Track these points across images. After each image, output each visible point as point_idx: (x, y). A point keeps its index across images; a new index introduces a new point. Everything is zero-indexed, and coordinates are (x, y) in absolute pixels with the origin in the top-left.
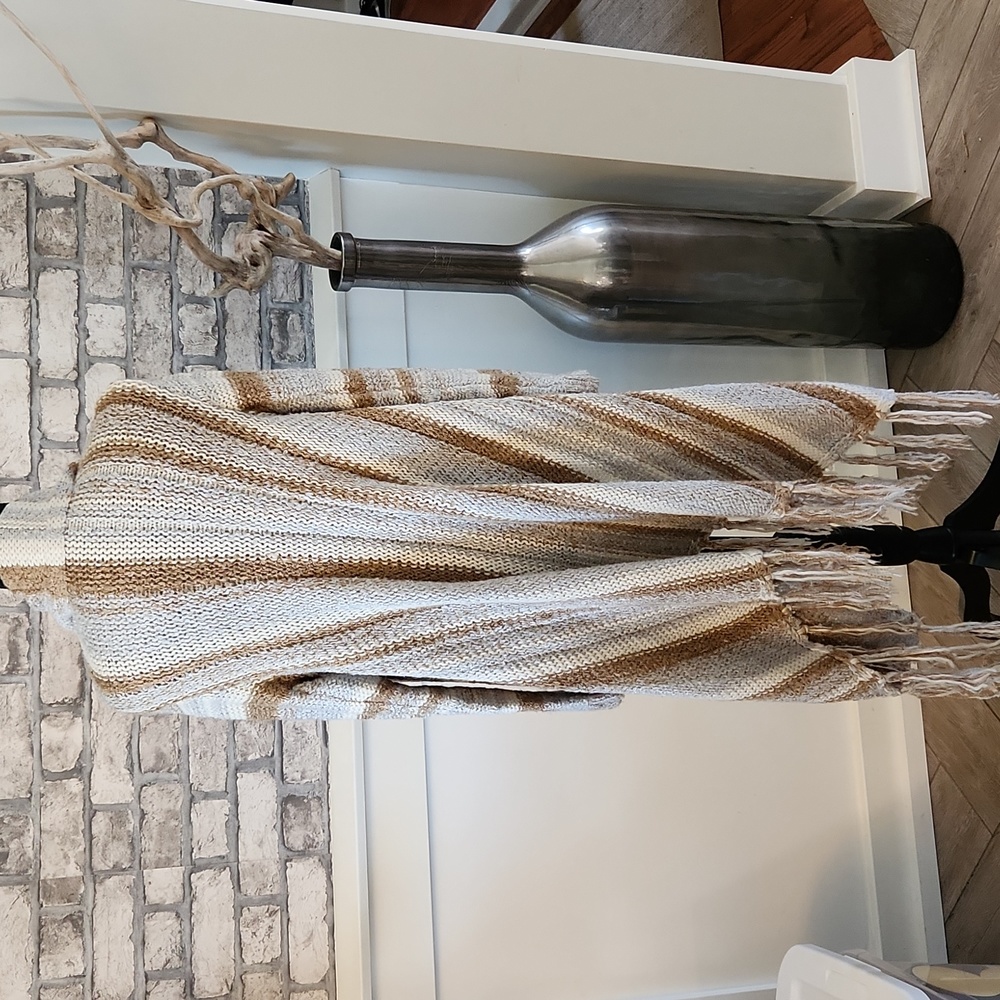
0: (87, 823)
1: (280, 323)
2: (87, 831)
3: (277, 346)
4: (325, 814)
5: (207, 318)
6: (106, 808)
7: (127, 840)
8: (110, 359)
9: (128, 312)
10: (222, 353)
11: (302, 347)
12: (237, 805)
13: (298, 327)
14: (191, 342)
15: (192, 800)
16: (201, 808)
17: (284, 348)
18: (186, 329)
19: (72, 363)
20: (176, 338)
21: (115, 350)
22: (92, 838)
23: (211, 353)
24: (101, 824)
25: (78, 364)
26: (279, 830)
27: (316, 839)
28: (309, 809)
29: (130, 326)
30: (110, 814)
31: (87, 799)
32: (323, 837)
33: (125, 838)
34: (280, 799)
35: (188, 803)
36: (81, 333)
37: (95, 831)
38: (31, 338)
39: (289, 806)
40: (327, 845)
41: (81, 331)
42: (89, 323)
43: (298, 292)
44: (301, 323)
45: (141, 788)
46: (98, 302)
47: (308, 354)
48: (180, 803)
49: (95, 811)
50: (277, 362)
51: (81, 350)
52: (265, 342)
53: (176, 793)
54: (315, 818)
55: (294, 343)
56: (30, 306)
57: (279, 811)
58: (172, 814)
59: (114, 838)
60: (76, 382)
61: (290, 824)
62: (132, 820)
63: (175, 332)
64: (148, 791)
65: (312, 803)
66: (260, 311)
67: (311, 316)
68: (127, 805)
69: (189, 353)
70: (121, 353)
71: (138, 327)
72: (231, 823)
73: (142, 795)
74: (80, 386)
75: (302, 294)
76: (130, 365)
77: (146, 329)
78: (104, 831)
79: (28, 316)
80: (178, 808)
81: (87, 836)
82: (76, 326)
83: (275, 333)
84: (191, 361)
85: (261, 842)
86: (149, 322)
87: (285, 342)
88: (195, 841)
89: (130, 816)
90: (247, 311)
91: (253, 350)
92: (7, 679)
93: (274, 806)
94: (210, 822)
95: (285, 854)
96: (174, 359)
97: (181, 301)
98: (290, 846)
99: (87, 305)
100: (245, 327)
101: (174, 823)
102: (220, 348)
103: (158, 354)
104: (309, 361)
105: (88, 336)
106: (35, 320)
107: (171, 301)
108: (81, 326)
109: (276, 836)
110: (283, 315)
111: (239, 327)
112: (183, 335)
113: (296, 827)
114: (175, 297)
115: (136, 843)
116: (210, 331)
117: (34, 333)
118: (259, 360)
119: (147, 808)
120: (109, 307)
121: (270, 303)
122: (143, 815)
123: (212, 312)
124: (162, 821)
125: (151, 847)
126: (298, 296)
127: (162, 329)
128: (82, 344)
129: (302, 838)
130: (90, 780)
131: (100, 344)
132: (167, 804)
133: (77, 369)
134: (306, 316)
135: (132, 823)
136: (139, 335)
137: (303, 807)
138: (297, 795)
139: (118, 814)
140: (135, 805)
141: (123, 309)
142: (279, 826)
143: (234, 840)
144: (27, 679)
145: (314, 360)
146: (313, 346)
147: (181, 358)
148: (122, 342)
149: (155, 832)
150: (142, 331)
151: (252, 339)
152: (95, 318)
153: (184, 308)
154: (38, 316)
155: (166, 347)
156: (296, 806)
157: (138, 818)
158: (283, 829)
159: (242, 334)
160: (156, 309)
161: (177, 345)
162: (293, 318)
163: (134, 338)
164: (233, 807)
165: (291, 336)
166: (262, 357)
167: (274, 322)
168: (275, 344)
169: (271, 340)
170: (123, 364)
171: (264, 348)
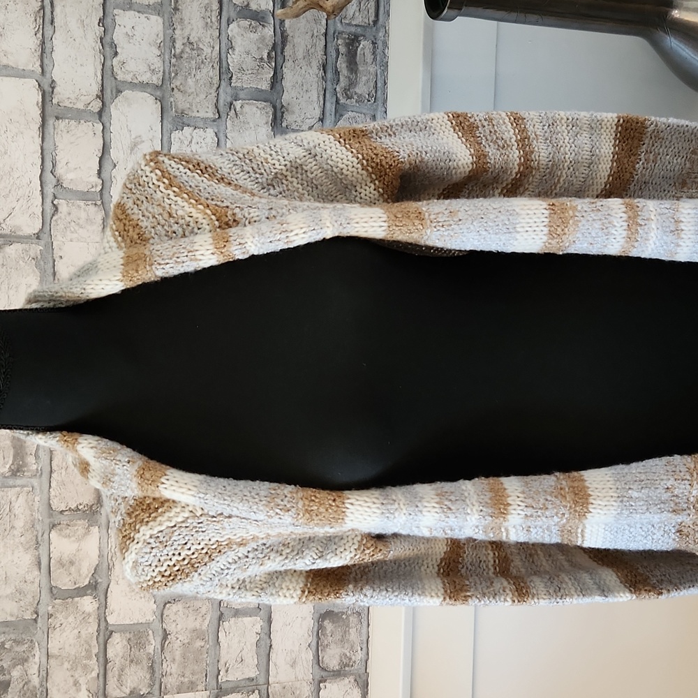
0: (102, 646)
1: (349, 51)
2: (101, 655)
3: (343, 82)
4: (364, 631)
5: (263, 39)
6: (123, 629)
7: (146, 663)
8: (143, 86)
9: (167, 24)
10: (278, 86)
11: (372, 84)
12: (270, 622)
13: (369, 58)
14: (241, 70)
15: (221, 618)
16: (230, 627)
17: (352, 84)
18: (236, 52)
19: (95, 89)
20: (224, 64)
21: (149, 74)
22: (106, 661)
23: (265, 86)
24: (117, 647)
25: (102, 91)
26: (314, 648)
27: (353, 658)
28: (348, 626)
29: (168, 44)
30: (128, 635)
31: (102, 618)
32: (360, 655)
33: (145, 662)
34: (317, 616)
35: (216, 622)
36: (107, 49)
37: (110, 654)
38: (43, 52)
39: (326, 623)
40: (364, 663)
41: (108, 47)
42: (118, 36)
43: (372, 11)
44: (374, 53)
45: (164, 606)
46: (130, 9)
47: (379, 93)
48: (207, 622)
49: (111, 632)
50: (342, 101)
51: (107, 72)
52: (329, 75)
53: (204, 610)
54: (353, 635)
55: (364, 79)
56: (43, 7)
57: (316, 629)
58: (198, 634)
59: (132, 661)
60: (100, 114)
61: (326, 642)
62: (153, 642)
63: (223, 56)
64: (172, 609)
65: (351, 619)
66: (326, 34)
67: (385, 45)
68: (148, 624)
69: (239, 85)
70: (156, 80)
71: (179, 45)
72: (262, 643)
73: (166, 612)
74: (104, 118)
75: (377, 15)
76: (167, 95)
77: (188, 50)
78: (121, 654)
79: (40, 21)
80: (204, 628)
81: (101, 659)
82: (101, 39)
83: (342, 65)
84: (242, 95)
85: (294, 662)
86: (192, 40)
87: (353, 76)
88: (222, 662)
89: (151, 637)
90: (310, 34)
91: (315, 86)
92: (11, 482)
93: (310, 623)
94: (240, 641)
95: (319, 674)
96: (221, 90)
97: (233, 15)
98: (325, 666)
99: (116, 11)
100: (307, 55)
101: (199, 643)
102: (276, 80)
103: (201, 82)
104: (380, 102)
105: (116, 54)
106: (48, 28)
107: (220, 14)
108: (108, 39)
109: (310, 655)
110: (353, 41)
111: (300, 54)
112: (234, 60)
113: (333, 646)
114: (225, 8)
115: (156, 667)
116: (265, 56)
117: (48, 45)
118: (321, 99)
119: (171, 627)
120: (143, 16)
121: (339, 25)
122: (166, 635)
123: (269, 31)
124: (186, 641)
125: (174, 671)
126: (372, 18)
127: (207, 50)
128: (108, 63)
129: (338, 657)
130: (106, 598)
131: (131, 66)
132: (192, 623)
133: (101, 96)
134: (380, 44)
135: (153, 644)
136: (179, 57)
137: (341, 623)
138: (336, 610)
139: (136, 635)
140: (157, 625)
141: (160, 20)
142: (314, 643)
143: (265, 661)
144: (35, 482)
145: (385, 101)
146: (385, 83)
147: (229, 90)
148: (158, 64)
149: (178, 654)
150: (182, 52)
151: (314, 71)
152: (124, 31)
153: (235, 23)
154: (52, 22)
155: (211, 74)
156: (333, 622)
157: (159, 639)
158: (318, 647)
159: (303, 63)
160: (201, 24)
161: (225, 73)
162: (365, 46)
163: (173, 61)
164: (266, 625)
165: (361, 69)
166: (325, 95)
167: (342, 49)
168: (342, 78)
169: (337, 73)
170: (158, 93)
171: (329, 83)
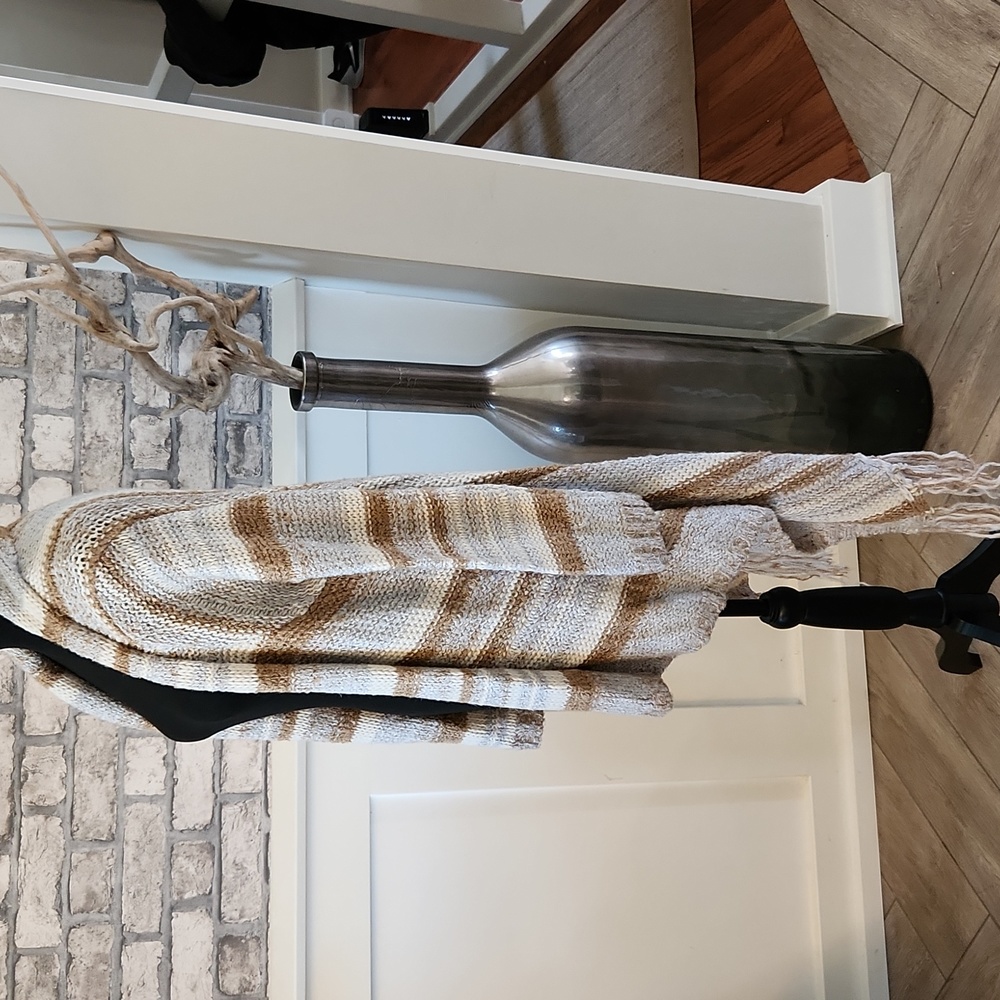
0: (10, 969)
1: (237, 435)
2: (10, 978)
3: (232, 460)
4: (263, 955)
5: (160, 430)
6: (30, 952)
7: (51, 986)
8: (56, 473)
9: (78, 423)
10: (174, 467)
11: (258, 461)
12: (170, 947)
13: (255, 439)
14: (142, 455)
15: (123, 942)
16: (132, 951)
17: (240, 461)
18: (137, 442)
19: (16, 478)
20: (127, 452)
21: (61, 463)
22: (14, 984)
23: (163, 467)
24: (24, 970)
25: (21, 479)
26: (214, 973)
27: (253, 982)
28: (247, 950)
29: (79, 438)
30: (35, 959)
31: (11, 942)
32: (260, 979)
33: (50, 985)
34: (216, 940)
35: (118, 946)
36: (27, 445)
37: (18, 977)
39: (225, 947)
40: (263, 987)
41: (27, 443)
42: (36, 435)
43: (257, 403)
44: (259, 436)
45: (70, 931)
46: (46, 413)
47: (264, 467)
48: (110, 946)
49: (20, 956)
50: (231, 476)
51: (25, 463)
52: (220, 455)
53: (107, 935)
54: (252, 959)
55: (251, 456)
57: (215, 953)
58: (101, 958)
59: (38, 984)
60: (19, 497)
61: (226, 967)
62: (58, 965)
63: (126, 445)
64: (77, 933)
65: (250, 943)
66: (216, 423)
67: (269, 428)
68: (54, 948)
69: (140, 467)
70: (67, 467)
71: (88, 439)
72: (163, 966)
73: (71, 937)
74: (23, 501)
75: (261, 405)
76: (77, 479)
77: (95, 442)
78: (28, 977)
80: (108, 952)
81: (10, 982)
82: (22, 438)
83: (231, 446)
84: (142, 475)
85: (195, 986)
86: (99, 434)
87: (241, 456)
88: (124, 986)
89: (57, 961)
90: (202, 423)
91: (207, 464)
93: (210, 947)
94: (141, 965)
96: (124, 472)
97: (134, 412)
98: (225, 990)
99: (34, 416)
100: (200, 440)
101: (103, 967)
102: (173, 462)
103: (106, 467)
104: (265, 475)
105: (34, 448)
107: (124, 412)
108: (27, 438)
109: (210, 979)
110: (240, 427)
111: (193, 439)
112: (135, 448)
113: (232, 970)
114: (127, 407)
115: (61, 990)
116: (163, 443)
118: (213, 475)
119: (75, 952)
120: (57, 418)
121: (227, 415)
122: (70, 958)
123: (166, 424)
124: (90, 965)
125: (78, 994)
126: (257, 408)
127: (112, 441)
128: (27, 457)
129: (237, 981)
130: (15, 922)
131: (46, 458)
132: (96, 947)
133: (20, 483)
134: (264, 428)
135: (58, 968)
136: (87, 448)
137: (240, 948)
138: (235, 935)
139: (43, 958)
140: (62, 947)
141: (72, 420)
142: (214, 968)
143: (166, 985)
145: (270, 474)
146: (270, 460)
147: (131, 472)
148: (70, 455)
149: (82, 977)
150: (91, 444)
151: (207, 452)
152: (41, 430)
153: (136, 419)
155: (115, 460)
156: (232, 947)
157: (64, 963)
158: (218, 971)
159: (197, 447)
160: (107, 421)
161: (127, 458)
162: (250, 430)
163: (83, 451)
164: (166, 949)
165: (247, 449)
166: (216, 471)
167: (231, 434)
168: (230, 457)
169: (226, 453)
170: (70, 478)
171: (219, 462)
